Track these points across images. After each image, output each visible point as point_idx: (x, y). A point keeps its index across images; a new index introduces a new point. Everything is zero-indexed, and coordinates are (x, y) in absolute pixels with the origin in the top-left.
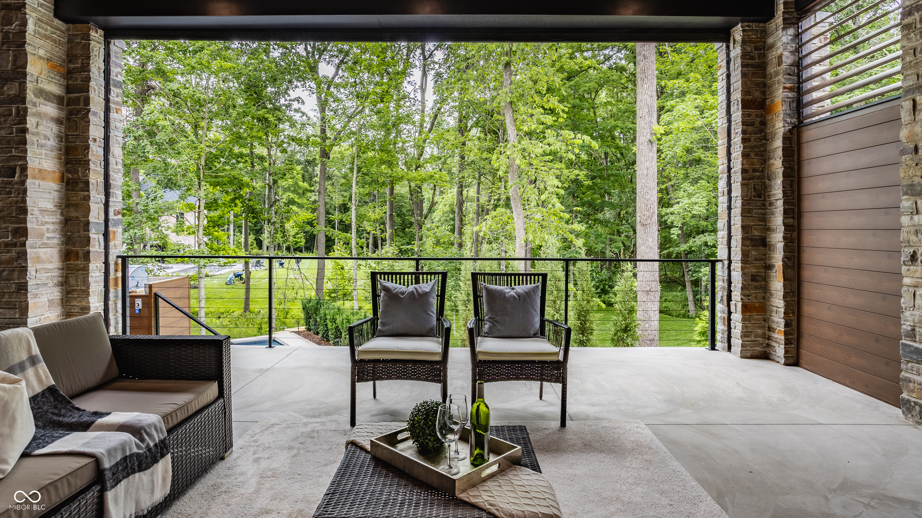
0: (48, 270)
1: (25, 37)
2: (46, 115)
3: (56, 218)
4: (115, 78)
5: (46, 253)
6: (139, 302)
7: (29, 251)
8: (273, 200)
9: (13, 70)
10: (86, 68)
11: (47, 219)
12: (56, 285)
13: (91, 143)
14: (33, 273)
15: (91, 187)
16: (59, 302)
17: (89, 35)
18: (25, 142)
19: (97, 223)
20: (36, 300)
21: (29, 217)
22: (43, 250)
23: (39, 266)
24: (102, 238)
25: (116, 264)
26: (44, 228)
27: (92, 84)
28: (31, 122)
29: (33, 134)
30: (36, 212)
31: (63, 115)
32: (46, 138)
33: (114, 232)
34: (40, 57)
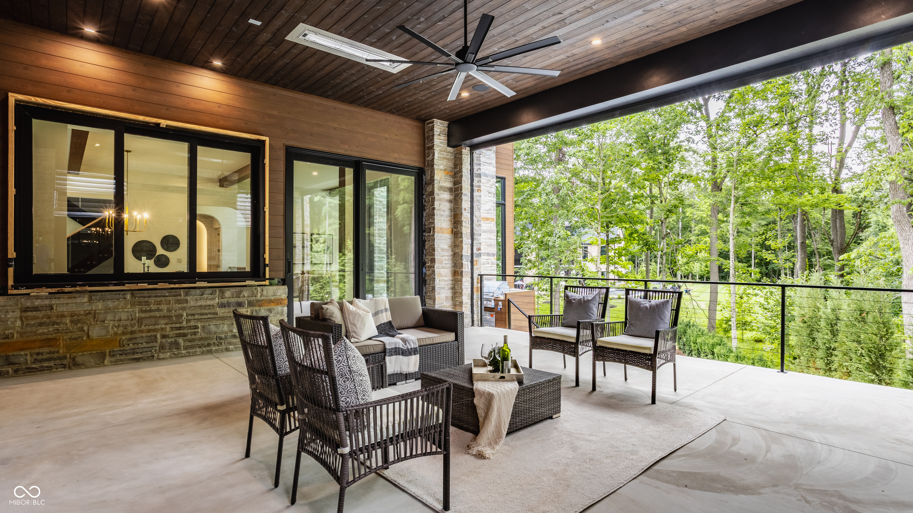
0: (445, 281)
1: (434, 162)
2: (443, 199)
3: (450, 253)
4: (477, 172)
5: (444, 272)
6: (500, 303)
7: (436, 270)
8: (665, 233)
9: (430, 179)
10: (461, 171)
11: (445, 254)
12: (449, 289)
13: (463, 211)
14: (438, 282)
15: (463, 235)
16: (451, 298)
17: (461, 152)
18: (434, 215)
19: (467, 256)
20: (439, 296)
21: (436, 252)
22: (443, 270)
23: (441, 278)
24: (469, 264)
25: (478, 278)
26: (443, 258)
27: (463, 178)
28: (436, 204)
29: (438, 210)
30: (439, 250)
31: (452, 197)
32: (444, 211)
33: (477, 261)
34: (441, 170)
